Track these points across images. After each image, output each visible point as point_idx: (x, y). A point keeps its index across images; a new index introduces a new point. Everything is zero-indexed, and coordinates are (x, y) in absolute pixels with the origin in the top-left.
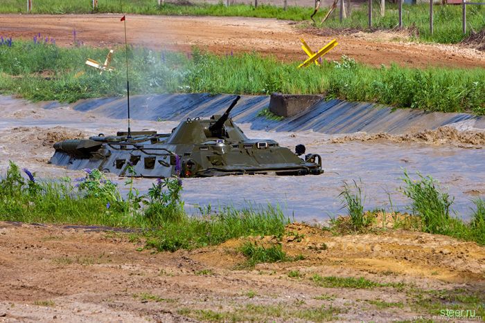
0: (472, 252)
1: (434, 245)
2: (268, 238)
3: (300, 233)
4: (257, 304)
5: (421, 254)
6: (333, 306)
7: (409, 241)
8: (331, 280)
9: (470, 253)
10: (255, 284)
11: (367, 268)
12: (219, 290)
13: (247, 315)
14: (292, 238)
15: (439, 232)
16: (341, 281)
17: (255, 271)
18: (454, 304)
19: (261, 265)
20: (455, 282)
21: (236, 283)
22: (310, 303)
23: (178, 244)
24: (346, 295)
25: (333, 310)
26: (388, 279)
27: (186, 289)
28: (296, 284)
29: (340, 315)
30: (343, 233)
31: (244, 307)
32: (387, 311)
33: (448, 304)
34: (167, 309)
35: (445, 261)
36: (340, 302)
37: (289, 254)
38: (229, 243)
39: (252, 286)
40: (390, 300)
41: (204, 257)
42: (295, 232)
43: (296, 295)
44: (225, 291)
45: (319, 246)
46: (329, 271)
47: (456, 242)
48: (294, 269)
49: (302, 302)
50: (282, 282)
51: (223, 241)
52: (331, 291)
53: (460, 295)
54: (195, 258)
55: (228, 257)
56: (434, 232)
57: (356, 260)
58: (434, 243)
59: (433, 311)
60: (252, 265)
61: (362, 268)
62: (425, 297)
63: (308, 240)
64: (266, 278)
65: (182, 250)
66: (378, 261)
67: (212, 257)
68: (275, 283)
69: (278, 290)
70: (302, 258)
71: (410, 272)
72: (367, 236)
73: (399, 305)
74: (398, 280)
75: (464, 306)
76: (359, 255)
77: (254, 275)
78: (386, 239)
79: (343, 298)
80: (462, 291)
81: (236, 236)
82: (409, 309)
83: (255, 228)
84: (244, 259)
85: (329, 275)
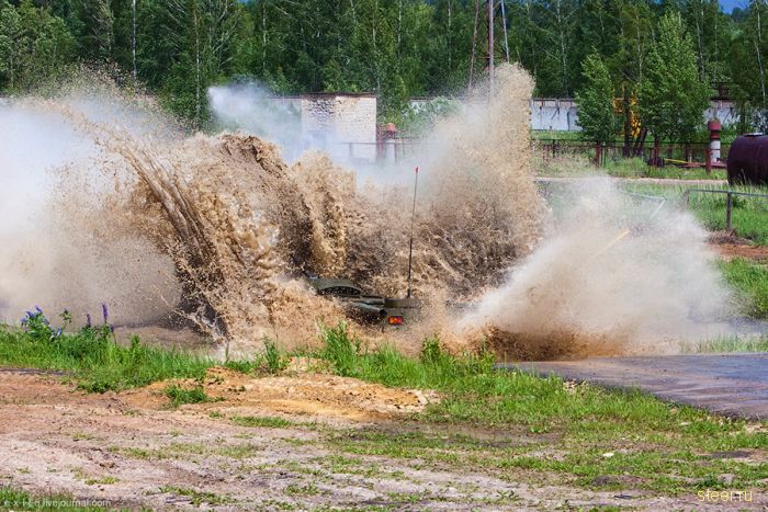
0: (379, 392)
1: (344, 387)
2: (191, 380)
3: (220, 376)
4: (180, 442)
5: (332, 395)
6: (252, 444)
7: (321, 383)
8: (250, 419)
9: (377, 395)
10: (178, 424)
11: (282, 408)
12: (146, 429)
13: (172, 452)
14: (213, 380)
15: (349, 376)
16: (258, 420)
17: (178, 412)
18: (363, 442)
19: (184, 406)
20: (363, 421)
21: (161, 422)
22: (230, 441)
23: (107, 386)
24: (263, 434)
25: (251, 448)
26: (302, 419)
27: (115, 427)
28: (217, 423)
29: (258, 452)
30: (260, 376)
31: (169, 445)
32: (302, 448)
33: (357, 441)
34: (97, 447)
35: (355, 402)
36: (257, 440)
37: (211, 395)
38: (154, 385)
39: (176, 425)
40: (303, 439)
41: (131, 398)
42: (216, 375)
43: (217, 434)
44: (151, 430)
45: (238, 388)
46: (247, 411)
47: (364, 385)
48: (215, 410)
49: (223, 441)
50: (204, 422)
51: (149, 383)
52: (250, 430)
53: (368, 433)
54: (123, 400)
55: (154, 398)
56: (345, 374)
57: (273, 401)
58: (344, 385)
59: (343, 448)
60: (176, 406)
61: (278, 408)
62: (336, 435)
63: (227, 382)
64: (189, 418)
65: (110, 391)
66: (293, 402)
67: (140, 397)
68: (197, 422)
69: (200, 429)
70: (222, 399)
71: (323, 413)
72: (282, 379)
73: (312, 442)
74: (311, 420)
75: (373, 443)
76: (275, 397)
77: (177, 415)
78: (300, 382)
79: (260, 436)
80: (370, 430)
81: (161, 379)
82: (322, 447)
83: (178, 371)
84: (168, 400)
85: (247, 415)
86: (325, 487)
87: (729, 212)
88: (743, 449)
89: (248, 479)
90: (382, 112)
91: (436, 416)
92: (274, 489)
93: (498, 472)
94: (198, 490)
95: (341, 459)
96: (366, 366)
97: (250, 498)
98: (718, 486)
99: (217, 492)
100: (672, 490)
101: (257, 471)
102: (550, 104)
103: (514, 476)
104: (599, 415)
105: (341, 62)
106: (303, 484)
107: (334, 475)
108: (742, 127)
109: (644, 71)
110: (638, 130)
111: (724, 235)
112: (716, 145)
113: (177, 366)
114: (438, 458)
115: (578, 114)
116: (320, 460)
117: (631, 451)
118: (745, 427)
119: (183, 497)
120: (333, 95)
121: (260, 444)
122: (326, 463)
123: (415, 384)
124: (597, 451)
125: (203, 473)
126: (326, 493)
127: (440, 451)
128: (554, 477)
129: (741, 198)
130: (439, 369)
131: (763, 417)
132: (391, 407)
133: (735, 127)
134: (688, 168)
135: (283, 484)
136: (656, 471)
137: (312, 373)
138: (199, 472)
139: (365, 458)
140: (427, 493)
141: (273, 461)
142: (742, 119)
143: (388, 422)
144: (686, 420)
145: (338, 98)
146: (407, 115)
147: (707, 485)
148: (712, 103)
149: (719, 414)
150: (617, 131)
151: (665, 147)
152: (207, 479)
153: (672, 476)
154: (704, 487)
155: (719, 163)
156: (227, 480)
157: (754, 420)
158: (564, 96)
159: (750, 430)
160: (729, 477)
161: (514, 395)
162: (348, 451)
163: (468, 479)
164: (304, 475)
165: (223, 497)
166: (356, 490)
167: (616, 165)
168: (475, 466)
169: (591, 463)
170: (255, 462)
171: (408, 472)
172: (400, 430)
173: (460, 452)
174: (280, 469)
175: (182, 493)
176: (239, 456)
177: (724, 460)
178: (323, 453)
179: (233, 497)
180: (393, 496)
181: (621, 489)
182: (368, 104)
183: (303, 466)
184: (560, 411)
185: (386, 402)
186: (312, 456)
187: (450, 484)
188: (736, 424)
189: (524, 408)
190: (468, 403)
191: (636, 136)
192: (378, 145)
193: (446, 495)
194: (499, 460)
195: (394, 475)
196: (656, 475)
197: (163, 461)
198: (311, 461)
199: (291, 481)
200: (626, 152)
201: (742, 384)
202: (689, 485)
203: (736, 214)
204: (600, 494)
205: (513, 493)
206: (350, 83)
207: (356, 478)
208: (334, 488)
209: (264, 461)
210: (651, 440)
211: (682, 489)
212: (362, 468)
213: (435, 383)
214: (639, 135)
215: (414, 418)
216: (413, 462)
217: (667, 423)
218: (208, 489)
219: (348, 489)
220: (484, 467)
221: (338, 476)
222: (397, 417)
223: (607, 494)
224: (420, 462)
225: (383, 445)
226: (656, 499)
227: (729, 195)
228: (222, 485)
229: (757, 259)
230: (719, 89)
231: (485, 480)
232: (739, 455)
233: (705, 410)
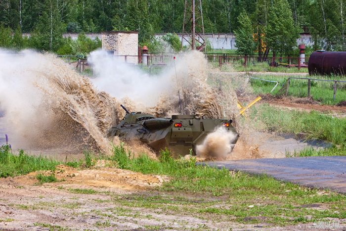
1: (123, 174)
2: (49, 171)
3: (63, 169)
4: (44, 201)
5: (117, 178)
6: (78, 202)
7: (112, 172)
8: (77, 190)
9: (139, 178)
10: (43, 192)
11: (93, 185)
12: (27, 195)
13: (40, 206)
14: (59, 171)
15: (125, 169)
16: (81, 191)
17: (42, 186)
18: (132, 201)
19: (45, 184)
20: (132, 191)
21: (34, 192)
22: (68, 200)
23: (8, 175)
24: (84, 197)
25: (78, 204)
26: (103, 190)
27: (12, 194)
28: (62, 192)
29: (81, 206)
30: (82, 169)
31: (38, 203)
32: (102, 204)
33: (129, 200)
34: (3, 204)
35: (128, 181)
36: (81, 200)
37: (58, 179)
38: (31, 174)
39: (42, 193)
40: (103, 199)
41: (20, 180)
42: (61, 169)
43: (62, 197)
44: (29, 195)
45: (71, 175)
46: (76, 186)
47: (133, 173)
48: (60, 186)
49: (64, 200)
50: (55, 191)
51: (28, 173)
52: (78, 195)
53: (135, 197)
54: (16, 181)
55: (31, 180)
56: (123, 168)
57: (88, 181)
58: (123, 173)
59: (123, 204)
60: (41, 184)
61: (91, 185)
62: (119, 197)
63: (66, 172)
64: (48, 190)
65: (10, 177)
66: (98, 182)
67: (24, 180)
68: (52, 192)
69: (53, 195)
70: (64, 181)
71: (113, 187)
72: (93, 170)
73: (107, 201)
74: (107, 190)
75: (137, 201)
76: (89, 179)
77: (42, 188)
78: (101, 172)
79: (82, 198)
80: (135, 195)
81: (34, 170)
82: (112, 203)
83: (43, 167)
84: (38, 181)
85: (76, 188)
86: (115, 223)
87: (309, 89)
88: (316, 203)
89: (77, 219)
90: (140, 40)
91: (168, 188)
92: (89, 224)
93: (198, 215)
94: (52, 224)
95: (122, 209)
96: (133, 164)
97: (78, 228)
98: (304, 221)
99: (62, 226)
100: (282, 223)
101: (81, 215)
102: (223, 36)
103: (206, 217)
104: (247, 187)
105: (121, 16)
106: (103, 221)
107: (118, 217)
108: (315, 47)
109: (268, 20)
110: (265, 49)
111: (307, 100)
112: (303, 56)
113: (42, 164)
114: (169, 208)
115: (236, 41)
116: (111, 210)
117: (262, 204)
118: (317, 192)
119: (45, 228)
120: (117, 32)
121: (82, 202)
122: (114, 211)
123: (157, 173)
124: (245, 205)
125: (55, 216)
126: (114, 225)
127: (169, 205)
128: (225, 217)
129: (315, 82)
130: (169, 165)
131: (326, 188)
132: (146, 184)
133: (312, 47)
134: (289, 67)
135: (93, 221)
136: (274, 214)
137: (107, 167)
138: (53, 216)
139: (133, 209)
140: (163, 225)
141: (89, 210)
142: (316, 43)
143: (144, 191)
144: (288, 189)
145: (119, 34)
146: (153, 42)
147: (299, 221)
148: (301, 36)
149: (304, 186)
150: (255, 49)
151: (278, 57)
152: (56, 219)
153: (282, 216)
154: (297, 222)
155: (304, 65)
156: (66, 220)
157: (321, 189)
158: (229, 32)
159: (320, 194)
160: (310, 217)
161: (205, 177)
162: (125, 205)
163: (183, 218)
164: (104, 217)
165: (64, 228)
166: (129, 224)
167: (255, 66)
168: (186, 212)
169: (242, 210)
170: (80, 211)
171: (154, 215)
172: (150, 195)
173: (179, 206)
174: (92, 214)
175: (44, 226)
176: (72, 208)
177: (307, 209)
178: (113, 206)
179: (69, 228)
180: (147, 227)
181: (257, 223)
182: (134, 37)
183: (103, 213)
184: (228, 185)
185: (143, 181)
186: (107, 208)
187: (174, 221)
188: (313, 191)
189: (210, 184)
190: (183, 181)
191: (264, 52)
192: (139, 56)
193: (173, 226)
194: (198, 209)
195: (147, 217)
196: (274, 216)
197: (36, 210)
198: (107, 210)
199: (97, 220)
200: (259, 60)
201: (316, 171)
202: (290, 221)
203: (313, 89)
204: (247, 225)
205: (205, 225)
206: (125, 27)
207: (129, 218)
208: (118, 223)
209: (84, 210)
210: (272, 199)
211: (287, 222)
212: (131, 213)
213: (166, 172)
214: (266, 51)
215: (157, 189)
216: (156, 210)
217: (279, 191)
218: (57, 224)
219: (125, 224)
220: (191, 212)
221: (120, 217)
222: (149, 189)
223: (251, 225)
224: (160, 210)
225: (142, 202)
226: (274, 228)
227: (309, 80)
228: (64, 222)
229: (322, 111)
230: (304, 29)
231: (191, 219)
232: (314, 206)
233: (298, 184)
